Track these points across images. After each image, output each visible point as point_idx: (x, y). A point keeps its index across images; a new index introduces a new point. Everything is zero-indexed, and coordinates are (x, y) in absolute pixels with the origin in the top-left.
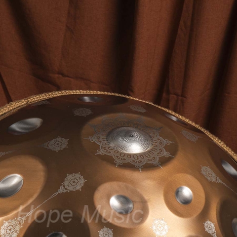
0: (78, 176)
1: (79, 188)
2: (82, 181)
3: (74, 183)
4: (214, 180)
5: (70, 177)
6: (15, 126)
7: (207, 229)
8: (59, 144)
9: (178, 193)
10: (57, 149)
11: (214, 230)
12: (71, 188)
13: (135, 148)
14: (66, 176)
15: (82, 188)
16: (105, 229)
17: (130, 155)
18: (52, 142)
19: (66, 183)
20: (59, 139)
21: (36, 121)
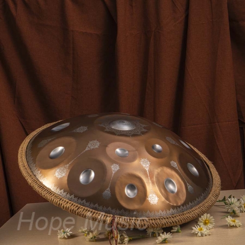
0: (95, 141)
1: (97, 147)
2: (98, 144)
3: (94, 145)
4: (174, 143)
5: (91, 142)
6: (55, 129)
7: (172, 165)
8: (82, 129)
9: (153, 147)
10: (82, 132)
11: (176, 166)
12: (92, 147)
13: (126, 128)
14: (89, 142)
15: (99, 146)
16: (114, 165)
17: (124, 131)
18: (78, 129)
19: (89, 145)
20: (82, 127)
21: (67, 124)
